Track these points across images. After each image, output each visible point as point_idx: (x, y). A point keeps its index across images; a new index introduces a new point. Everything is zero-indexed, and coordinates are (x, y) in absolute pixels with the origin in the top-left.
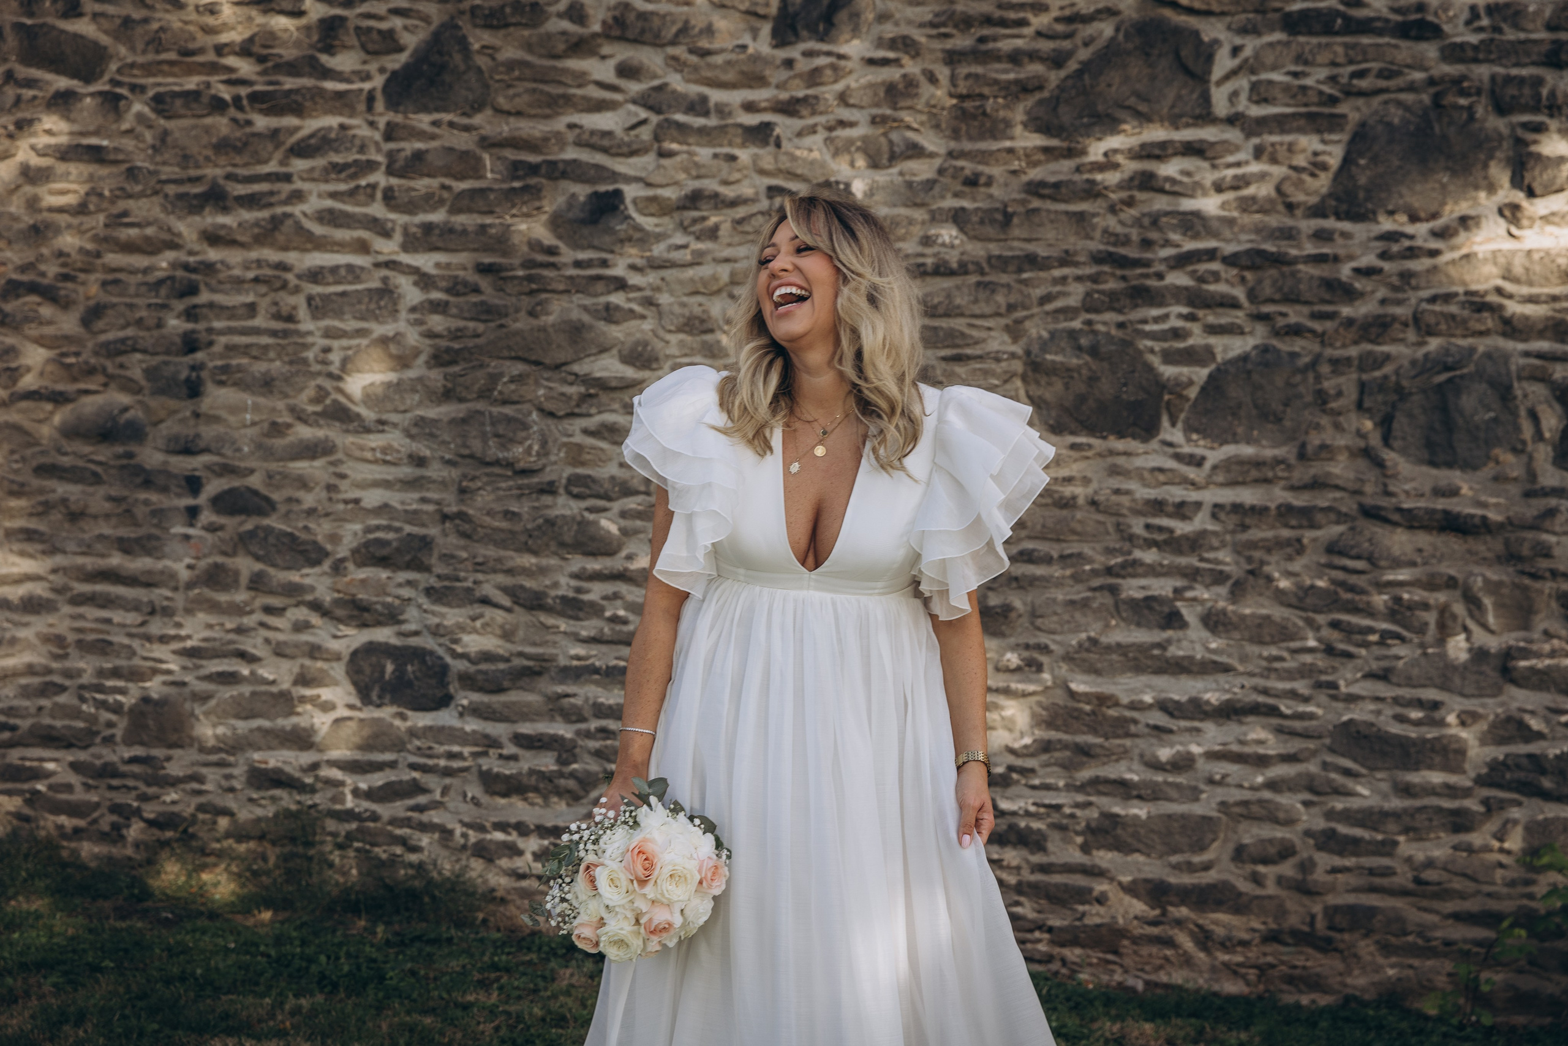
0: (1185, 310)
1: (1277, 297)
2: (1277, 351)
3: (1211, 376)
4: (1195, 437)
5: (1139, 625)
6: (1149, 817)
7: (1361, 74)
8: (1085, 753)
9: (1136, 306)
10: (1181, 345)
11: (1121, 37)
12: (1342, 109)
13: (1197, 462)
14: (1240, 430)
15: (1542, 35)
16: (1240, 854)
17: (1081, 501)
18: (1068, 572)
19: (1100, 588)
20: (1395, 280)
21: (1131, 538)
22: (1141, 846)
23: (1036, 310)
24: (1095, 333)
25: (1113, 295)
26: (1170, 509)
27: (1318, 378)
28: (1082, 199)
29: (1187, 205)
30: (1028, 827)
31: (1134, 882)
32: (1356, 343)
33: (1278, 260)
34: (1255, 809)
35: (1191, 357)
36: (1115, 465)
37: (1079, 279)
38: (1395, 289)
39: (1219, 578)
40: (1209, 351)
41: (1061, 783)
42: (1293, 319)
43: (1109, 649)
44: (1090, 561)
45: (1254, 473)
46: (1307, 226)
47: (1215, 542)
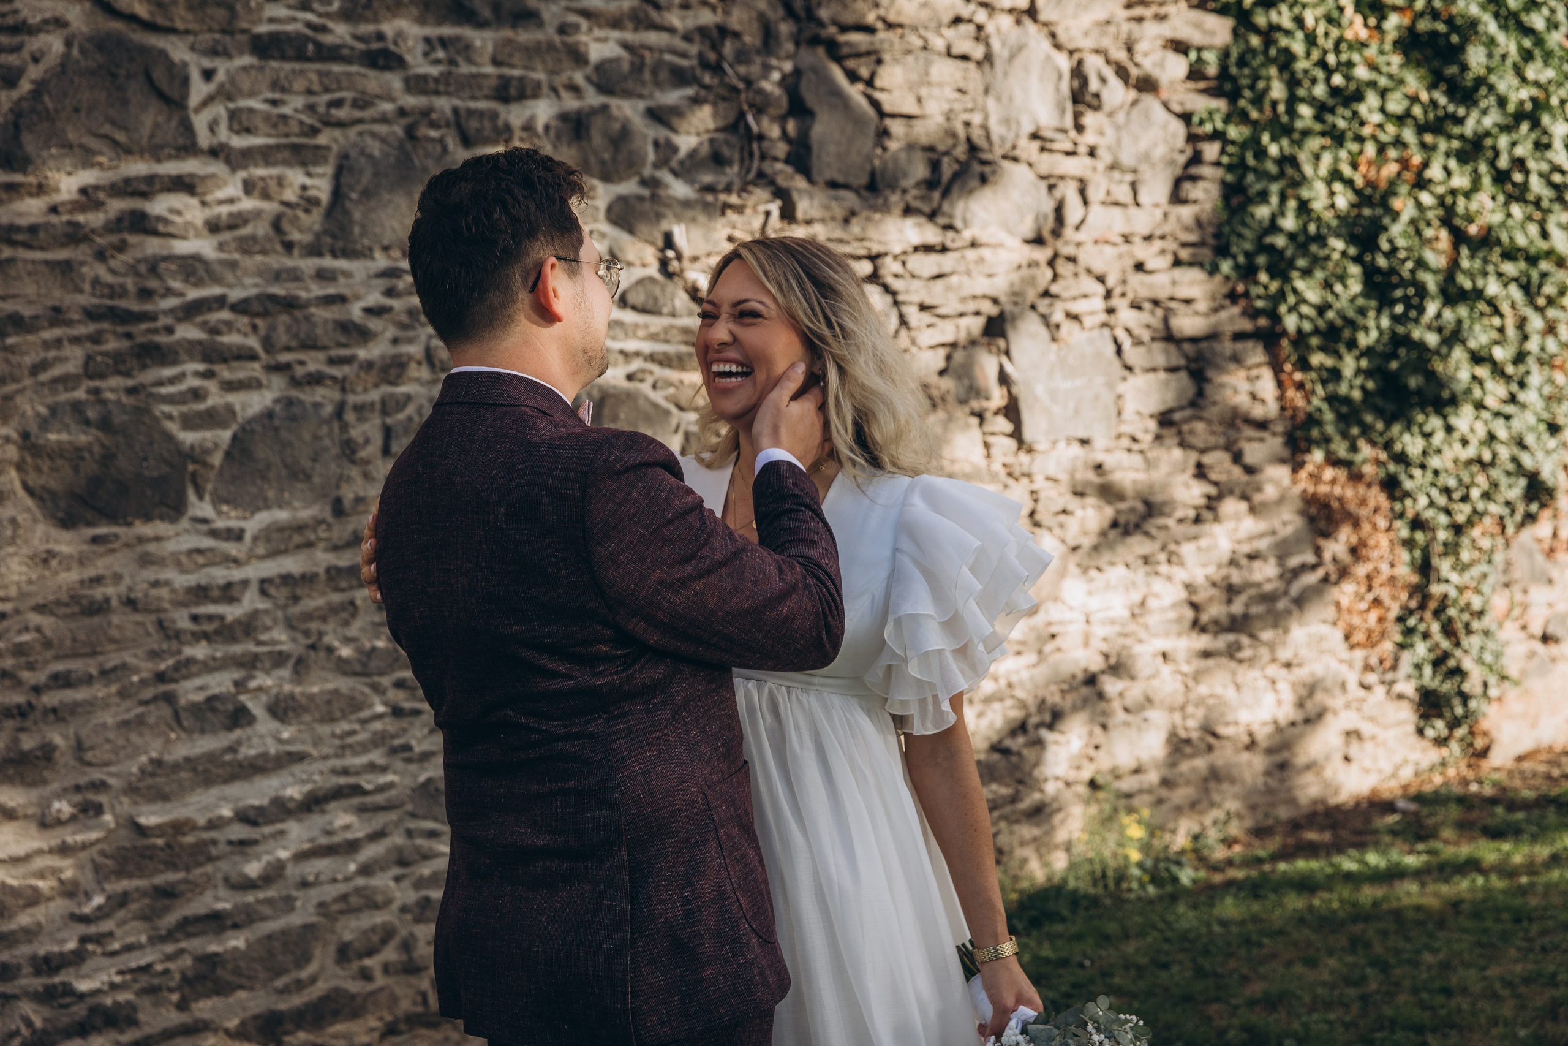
0: (201, 367)
1: (294, 344)
2: (301, 403)
3: (235, 438)
4: (225, 508)
5: (203, 731)
6: (249, 945)
7: (338, 103)
8: (168, 894)
9: (144, 367)
10: (201, 407)
11: (75, 52)
12: (322, 139)
13: (237, 536)
14: (271, 494)
15: (489, 69)
16: (344, 953)
17: (115, 603)
18: (113, 689)
19: (155, 699)
20: (404, 318)
21: (178, 635)
22: (244, 981)
23: (28, 382)
24: (103, 402)
25: (117, 357)
26: (216, 593)
27: (345, 427)
28: (63, 245)
29: (181, 247)
30: (116, 1004)
31: (243, 1024)
32: (376, 386)
33: (290, 304)
34: (354, 901)
35: (212, 419)
36: (147, 554)
37: (76, 340)
38: (403, 326)
39: (279, 659)
40: (230, 410)
41: (143, 939)
42: (312, 367)
43: (176, 767)
44: (136, 670)
45: (297, 539)
46: (309, 265)
47: (268, 622)
